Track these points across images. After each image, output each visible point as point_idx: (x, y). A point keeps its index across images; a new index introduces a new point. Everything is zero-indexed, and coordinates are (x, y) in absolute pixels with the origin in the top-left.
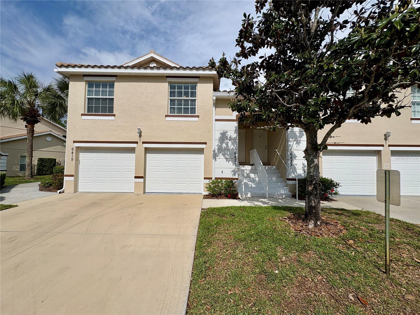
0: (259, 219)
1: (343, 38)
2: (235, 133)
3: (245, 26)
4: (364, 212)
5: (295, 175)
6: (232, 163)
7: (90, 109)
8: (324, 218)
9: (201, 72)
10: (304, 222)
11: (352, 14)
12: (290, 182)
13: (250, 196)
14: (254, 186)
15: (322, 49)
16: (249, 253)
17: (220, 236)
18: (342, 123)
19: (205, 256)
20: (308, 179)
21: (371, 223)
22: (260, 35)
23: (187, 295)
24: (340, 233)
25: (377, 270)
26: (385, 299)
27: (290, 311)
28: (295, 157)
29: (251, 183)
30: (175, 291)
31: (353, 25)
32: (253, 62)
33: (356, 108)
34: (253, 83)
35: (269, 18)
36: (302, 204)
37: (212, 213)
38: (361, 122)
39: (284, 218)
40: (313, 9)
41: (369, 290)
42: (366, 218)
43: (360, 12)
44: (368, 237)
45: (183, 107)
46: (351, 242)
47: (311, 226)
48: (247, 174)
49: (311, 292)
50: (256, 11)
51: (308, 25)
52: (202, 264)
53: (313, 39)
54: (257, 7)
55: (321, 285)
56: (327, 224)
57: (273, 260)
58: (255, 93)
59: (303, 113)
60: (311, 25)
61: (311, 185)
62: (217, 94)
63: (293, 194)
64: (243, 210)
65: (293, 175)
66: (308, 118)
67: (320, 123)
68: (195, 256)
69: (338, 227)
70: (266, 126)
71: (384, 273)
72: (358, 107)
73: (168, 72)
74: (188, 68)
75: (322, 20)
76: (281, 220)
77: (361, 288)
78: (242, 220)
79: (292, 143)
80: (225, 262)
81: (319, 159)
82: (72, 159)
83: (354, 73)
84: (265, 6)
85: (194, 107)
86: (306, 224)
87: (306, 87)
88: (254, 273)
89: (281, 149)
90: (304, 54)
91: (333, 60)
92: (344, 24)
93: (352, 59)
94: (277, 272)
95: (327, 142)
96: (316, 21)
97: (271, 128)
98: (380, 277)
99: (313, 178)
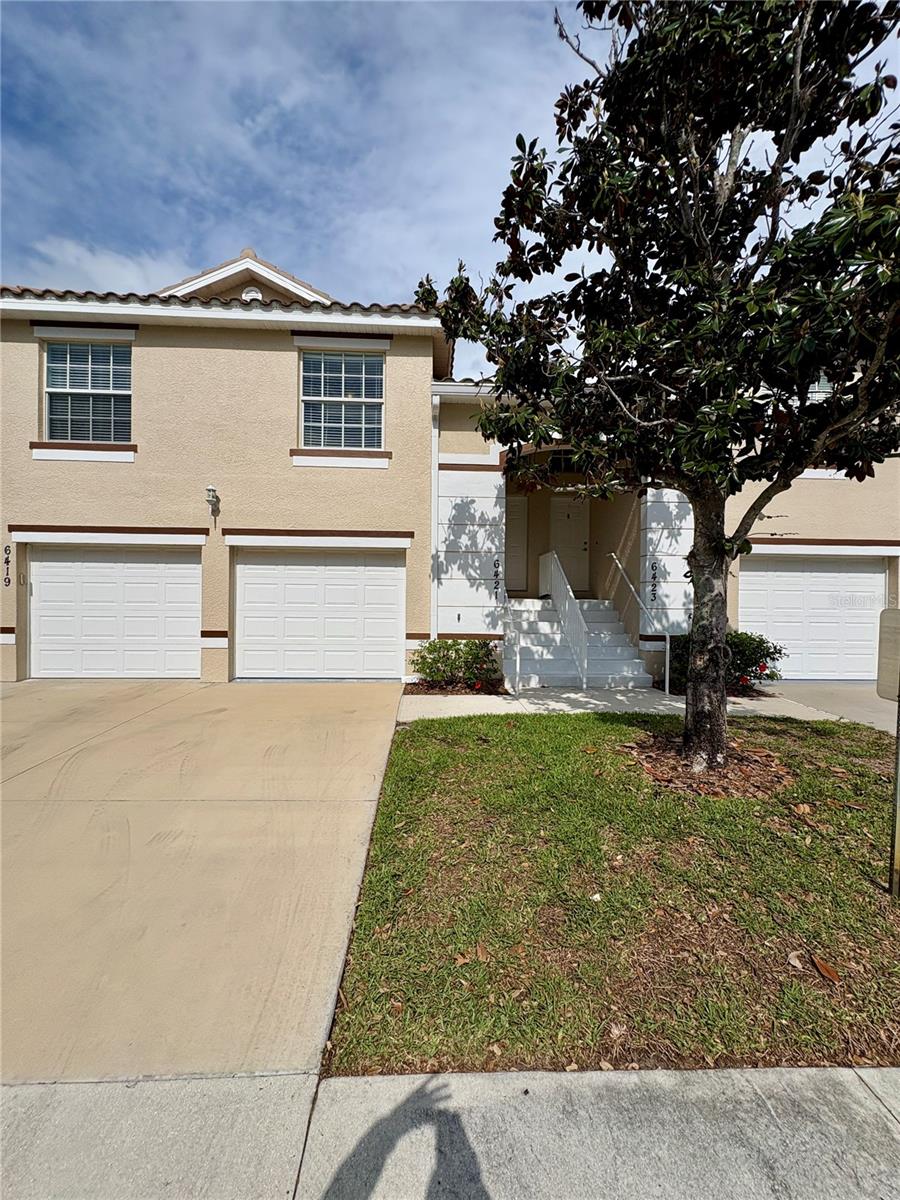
0: (556, 750)
1: (806, 224)
2: (496, 505)
3: (521, 177)
4: (846, 726)
5: (663, 626)
6: (487, 592)
7: (56, 429)
8: (735, 745)
9: (396, 321)
10: (680, 755)
11: (835, 153)
12: (649, 646)
13: (538, 686)
14: (550, 657)
15: (746, 257)
16: (523, 848)
17: (443, 800)
18: (794, 477)
19: (397, 860)
20: (696, 637)
21: (861, 756)
22: (568, 206)
23: (339, 971)
24: (777, 786)
25: (867, 884)
26: (885, 963)
27: (627, 1007)
28: (665, 574)
29: (540, 649)
30: (303, 963)
31: (836, 188)
32: (550, 294)
33: (833, 434)
34: (546, 356)
35: (594, 155)
36: (678, 705)
37: (427, 736)
38: (846, 475)
39: (627, 747)
40: (725, 133)
41: (844, 938)
42: (847, 742)
43: (858, 150)
44: (850, 793)
45: (343, 425)
46: (805, 808)
47: (698, 768)
48: (530, 624)
49: (689, 951)
50: (557, 133)
51: (710, 183)
52: (387, 882)
53: (720, 226)
54: (560, 122)
55: (715, 931)
56: (741, 760)
57: (588, 864)
58: (550, 384)
59: (686, 446)
60: (718, 183)
61: (701, 653)
62: (446, 388)
63: (656, 679)
64: (514, 726)
65: (658, 626)
66: (700, 461)
67: (732, 476)
68: (367, 858)
69: (772, 767)
70: (582, 484)
71: (885, 890)
72: (839, 431)
73: (297, 317)
74: (358, 309)
75: (749, 169)
76: (618, 753)
77: (824, 935)
78: (510, 755)
79: (657, 535)
80: (452, 874)
81: (726, 579)
82: (8, 582)
83: (831, 327)
84: (584, 120)
85: (376, 426)
86: (685, 762)
87: (696, 369)
88: (534, 903)
89: (628, 551)
90: (695, 270)
91: (773, 287)
92: (813, 185)
93: (826, 286)
94: (597, 897)
95: (751, 534)
96: (732, 171)
97: (594, 491)
98: (874, 904)
99: (708, 634)
